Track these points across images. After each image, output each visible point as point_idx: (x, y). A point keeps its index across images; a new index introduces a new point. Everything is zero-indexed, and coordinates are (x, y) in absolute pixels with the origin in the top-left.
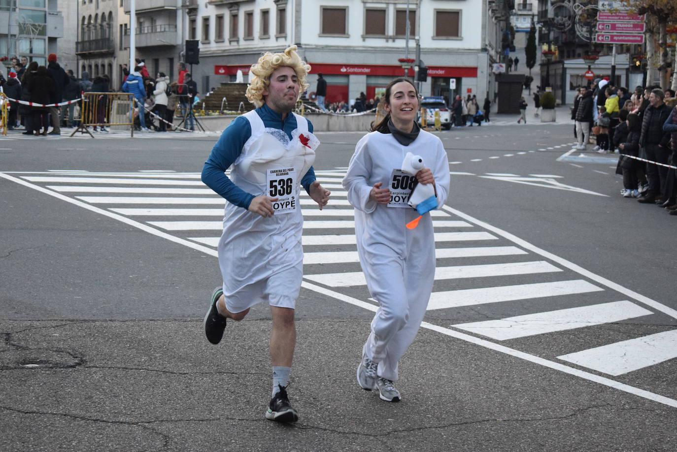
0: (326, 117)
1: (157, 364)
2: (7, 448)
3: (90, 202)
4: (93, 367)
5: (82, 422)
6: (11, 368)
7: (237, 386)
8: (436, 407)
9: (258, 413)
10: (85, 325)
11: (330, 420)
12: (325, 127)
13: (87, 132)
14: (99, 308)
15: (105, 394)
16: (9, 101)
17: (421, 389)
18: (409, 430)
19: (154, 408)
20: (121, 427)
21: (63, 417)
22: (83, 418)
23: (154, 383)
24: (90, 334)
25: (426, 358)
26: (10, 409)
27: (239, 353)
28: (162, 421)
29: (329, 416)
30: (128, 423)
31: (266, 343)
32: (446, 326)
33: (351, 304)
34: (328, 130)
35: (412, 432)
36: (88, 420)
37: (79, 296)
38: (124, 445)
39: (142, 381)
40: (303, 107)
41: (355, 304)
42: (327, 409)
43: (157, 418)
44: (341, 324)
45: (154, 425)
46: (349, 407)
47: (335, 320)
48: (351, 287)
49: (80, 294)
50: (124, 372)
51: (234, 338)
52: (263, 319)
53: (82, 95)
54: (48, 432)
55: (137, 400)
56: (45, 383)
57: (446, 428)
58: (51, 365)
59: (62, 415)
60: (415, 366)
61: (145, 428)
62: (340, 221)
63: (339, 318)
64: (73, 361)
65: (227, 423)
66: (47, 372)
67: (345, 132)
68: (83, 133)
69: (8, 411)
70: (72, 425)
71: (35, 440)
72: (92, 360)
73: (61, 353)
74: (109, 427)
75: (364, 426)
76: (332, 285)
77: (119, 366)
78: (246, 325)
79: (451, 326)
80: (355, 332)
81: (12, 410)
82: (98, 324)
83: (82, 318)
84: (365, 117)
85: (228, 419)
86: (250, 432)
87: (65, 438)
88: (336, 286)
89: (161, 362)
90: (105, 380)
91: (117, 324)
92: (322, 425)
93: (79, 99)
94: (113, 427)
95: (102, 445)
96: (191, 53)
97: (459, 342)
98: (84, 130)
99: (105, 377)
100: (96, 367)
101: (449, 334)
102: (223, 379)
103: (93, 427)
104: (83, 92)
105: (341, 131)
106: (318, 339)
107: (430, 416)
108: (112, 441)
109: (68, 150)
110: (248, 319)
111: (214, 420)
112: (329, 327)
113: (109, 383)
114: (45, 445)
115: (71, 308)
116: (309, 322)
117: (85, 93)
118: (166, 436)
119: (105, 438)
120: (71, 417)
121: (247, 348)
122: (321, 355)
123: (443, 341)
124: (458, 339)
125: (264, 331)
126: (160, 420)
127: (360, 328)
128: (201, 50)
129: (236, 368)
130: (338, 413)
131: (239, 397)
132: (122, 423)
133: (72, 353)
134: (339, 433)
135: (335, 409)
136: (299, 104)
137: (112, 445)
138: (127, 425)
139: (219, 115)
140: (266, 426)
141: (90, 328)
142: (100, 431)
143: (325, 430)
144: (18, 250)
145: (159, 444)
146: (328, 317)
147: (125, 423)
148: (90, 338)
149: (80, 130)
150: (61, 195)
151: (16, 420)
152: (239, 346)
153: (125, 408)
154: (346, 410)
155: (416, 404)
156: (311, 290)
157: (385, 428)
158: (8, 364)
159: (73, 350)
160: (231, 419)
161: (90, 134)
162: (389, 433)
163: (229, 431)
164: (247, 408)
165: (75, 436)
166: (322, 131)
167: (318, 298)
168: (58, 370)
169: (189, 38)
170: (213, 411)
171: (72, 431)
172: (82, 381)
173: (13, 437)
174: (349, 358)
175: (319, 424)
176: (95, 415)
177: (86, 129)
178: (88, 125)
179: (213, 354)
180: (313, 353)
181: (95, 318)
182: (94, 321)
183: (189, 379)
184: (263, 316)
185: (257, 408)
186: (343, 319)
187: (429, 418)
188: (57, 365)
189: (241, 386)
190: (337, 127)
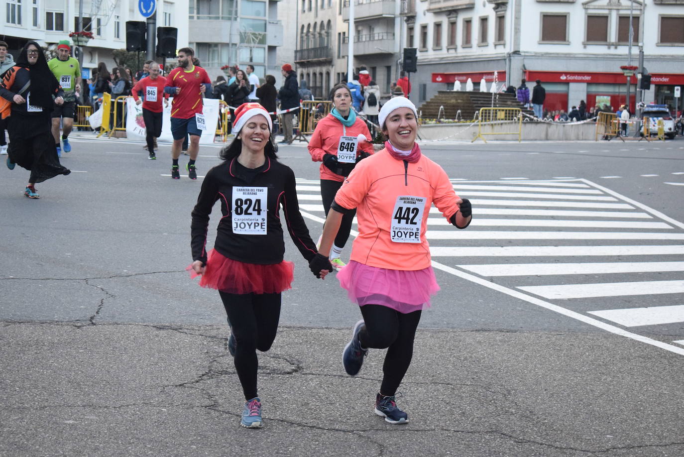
0: (545, 126)
1: (373, 373)
2: (226, 451)
3: (308, 210)
4: (309, 374)
5: (298, 428)
6: (230, 373)
7: (452, 397)
8: (657, 425)
9: (474, 425)
10: (302, 332)
11: (547, 435)
12: (543, 136)
13: (305, 140)
14: (316, 315)
15: (322, 401)
16: (230, 109)
17: (642, 405)
18: (629, 447)
19: (369, 417)
20: (337, 434)
21: (280, 422)
22: (299, 425)
23: (369, 392)
24: (307, 341)
25: (647, 374)
26: (228, 413)
27: (454, 363)
28: (377, 430)
29: (546, 430)
30: (344, 431)
31: (482, 354)
32: (668, 341)
33: (570, 317)
34: (547, 139)
35: (631, 449)
36: (305, 426)
37: (296, 303)
38: (340, 453)
39: (358, 389)
40: (522, 115)
41: (573, 317)
42: (544, 423)
43: (372, 427)
44: (558, 337)
45: (369, 434)
46: (566, 422)
47: (552, 333)
48: (569, 300)
49: (297, 301)
50: (340, 380)
51: (450, 349)
52: (479, 331)
53: (301, 104)
54: (265, 437)
55: (353, 408)
56: (263, 389)
57: (668, 447)
58: (268, 371)
59: (279, 420)
60: (635, 382)
61: (360, 436)
62: (558, 232)
63: (557, 331)
64: (289, 367)
65: (442, 434)
66: (265, 378)
67: (564, 142)
68: (301, 141)
69: (227, 415)
70: (289, 431)
71: (252, 444)
72: (308, 367)
73: (279, 359)
74: (325, 434)
75: (581, 442)
76: (549, 297)
77: (335, 373)
78: (461, 336)
79: (675, 342)
80: (573, 345)
81: (231, 414)
82: (314, 331)
83: (298, 325)
84: (586, 126)
85: (442, 429)
86: (465, 444)
87: (282, 443)
88: (554, 297)
89: (376, 371)
90: (321, 387)
91: (333, 331)
92: (538, 439)
93: (298, 108)
94: (329, 434)
95: (318, 452)
96: (408, 61)
97: (681, 358)
98: (302, 138)
99: (321, 384)
100: (313, 374)
101: (672, 351)
102: (438, 390)
103: (309, 434)
104: (301, 100)
105: (560, 140)
106: (535, 352)
107: (651, 434)
108: (327, 448)
109: (286, 158)
110: (464, 330)
111: (429, 430)
112: (546, 340)
113: (325, 390)
114: (262, 450)
115: (288, 315)
116: (526, 334)
117: (304, 101)
118: (381, 445)
119: (321, 445)
120: (288, 422)
121: (462, 359)
122: (538, 368)
123: (665, 357)
124: (680, 355)
125: (479, 342)
126: (375, 429)
127: (578, 341)
128: (418, 58)
129: (452, 379)
130: (555, 427)
131: (454, 408)
132: (337, 430)
133: (289, 360)
134: (556, 448)
135: (552, 424)
136: (517, 112)
137: (328, 452)
138: (342, 433)
139: (436, 123)
140: (482, 439)
141: (306, 335)
142: (316, 438)
143: (541, 444)
145: (374, 452)
146: (545, 329)
147: (340, 431)
148: (307, 345)
149: (298, 138)
151: (235, 425)
152: (454, 357)
153: (340, 415)
154: (564, 425)
155: (636, 421)
156: (528, 302)
157: (604, 445)
158: (226, 368)
159: (290, 356)
160: (445, 430)
162: (608, 450)
163: (444, 442)
164: (462, 420)
165: (292, 443)
166: (541, 140)
167: (535, 310)
168: (276, 376)
169: (407, 46)
170: (428, 422)
171: (288, 437)
172: (299, 388)
173: (232, 441)
174: (567, 372)
175: (535, 438)
176: (311, 422)
177: (304, 137)
178: (306, 133)
179: (429, 364)
180: (530, 366)
181: (311, 325)
182: (311, 328)
183: (404, 389)
184: (479, 327)
185: (472, 420)
186: (561, 332)
187: (649, 435)
188: (274, 371)
189: (457, 397)
190: (556, 136)
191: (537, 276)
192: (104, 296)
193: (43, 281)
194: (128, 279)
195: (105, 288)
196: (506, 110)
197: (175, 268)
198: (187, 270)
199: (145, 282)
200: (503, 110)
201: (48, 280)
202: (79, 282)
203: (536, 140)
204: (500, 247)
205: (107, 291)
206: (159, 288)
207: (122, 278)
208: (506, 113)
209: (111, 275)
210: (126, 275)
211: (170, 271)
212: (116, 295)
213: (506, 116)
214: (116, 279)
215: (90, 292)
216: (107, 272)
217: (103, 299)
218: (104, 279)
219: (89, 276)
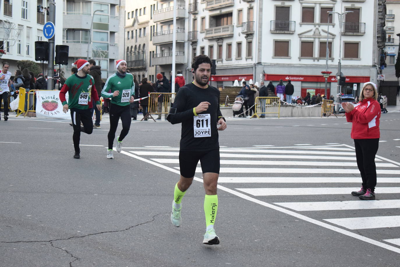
0: (291, 108)
12: (290, 114)
13: (152, 118)
34: (292, 116)
53: (149, 95)
67: (302, 118)
84: (316, 108)
93: (147, 97)
104: (149, 92)
105: (299, 117)
117: (151, 93)
128: (217, 65)
136: (277, 100)
144: (158, 215)
150: (163, 166)
161: (154, 119)
166: (289, 117)
177: (151, 116)
178: (152, 113)
190: (297, 114)
191: (388, 228)
192: (71, 259)
193: (16, 244)
194: (84, 239)
195: (69, 251)
196: (271, 98)
197: (116, 228)
198: (126, 229)
199: (98, 243)
200: (269, 98)
201: (20, 243)
202: (45, 245)
203: (286, 117)
204: (340, 202)
205: (71, 253)
206: (111, 248)
207: (78, 239)
208: (271, 100)
209: (69, 236)
210: (80, 235)
211: (113, 230)
212: (80, 257)
213: (271, 102)
214: (73, 240)
215: (58, 255)
216: (64, 233)
217: (71, 263)
218: (65, 241)
219: (52, 238)
